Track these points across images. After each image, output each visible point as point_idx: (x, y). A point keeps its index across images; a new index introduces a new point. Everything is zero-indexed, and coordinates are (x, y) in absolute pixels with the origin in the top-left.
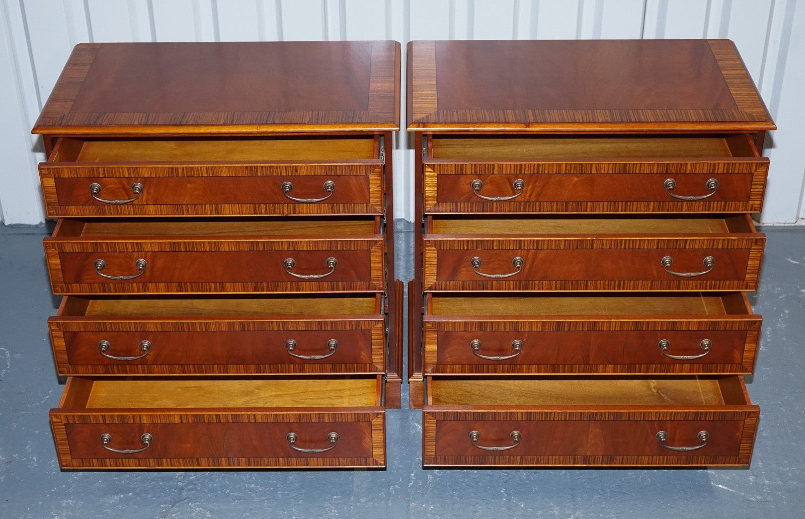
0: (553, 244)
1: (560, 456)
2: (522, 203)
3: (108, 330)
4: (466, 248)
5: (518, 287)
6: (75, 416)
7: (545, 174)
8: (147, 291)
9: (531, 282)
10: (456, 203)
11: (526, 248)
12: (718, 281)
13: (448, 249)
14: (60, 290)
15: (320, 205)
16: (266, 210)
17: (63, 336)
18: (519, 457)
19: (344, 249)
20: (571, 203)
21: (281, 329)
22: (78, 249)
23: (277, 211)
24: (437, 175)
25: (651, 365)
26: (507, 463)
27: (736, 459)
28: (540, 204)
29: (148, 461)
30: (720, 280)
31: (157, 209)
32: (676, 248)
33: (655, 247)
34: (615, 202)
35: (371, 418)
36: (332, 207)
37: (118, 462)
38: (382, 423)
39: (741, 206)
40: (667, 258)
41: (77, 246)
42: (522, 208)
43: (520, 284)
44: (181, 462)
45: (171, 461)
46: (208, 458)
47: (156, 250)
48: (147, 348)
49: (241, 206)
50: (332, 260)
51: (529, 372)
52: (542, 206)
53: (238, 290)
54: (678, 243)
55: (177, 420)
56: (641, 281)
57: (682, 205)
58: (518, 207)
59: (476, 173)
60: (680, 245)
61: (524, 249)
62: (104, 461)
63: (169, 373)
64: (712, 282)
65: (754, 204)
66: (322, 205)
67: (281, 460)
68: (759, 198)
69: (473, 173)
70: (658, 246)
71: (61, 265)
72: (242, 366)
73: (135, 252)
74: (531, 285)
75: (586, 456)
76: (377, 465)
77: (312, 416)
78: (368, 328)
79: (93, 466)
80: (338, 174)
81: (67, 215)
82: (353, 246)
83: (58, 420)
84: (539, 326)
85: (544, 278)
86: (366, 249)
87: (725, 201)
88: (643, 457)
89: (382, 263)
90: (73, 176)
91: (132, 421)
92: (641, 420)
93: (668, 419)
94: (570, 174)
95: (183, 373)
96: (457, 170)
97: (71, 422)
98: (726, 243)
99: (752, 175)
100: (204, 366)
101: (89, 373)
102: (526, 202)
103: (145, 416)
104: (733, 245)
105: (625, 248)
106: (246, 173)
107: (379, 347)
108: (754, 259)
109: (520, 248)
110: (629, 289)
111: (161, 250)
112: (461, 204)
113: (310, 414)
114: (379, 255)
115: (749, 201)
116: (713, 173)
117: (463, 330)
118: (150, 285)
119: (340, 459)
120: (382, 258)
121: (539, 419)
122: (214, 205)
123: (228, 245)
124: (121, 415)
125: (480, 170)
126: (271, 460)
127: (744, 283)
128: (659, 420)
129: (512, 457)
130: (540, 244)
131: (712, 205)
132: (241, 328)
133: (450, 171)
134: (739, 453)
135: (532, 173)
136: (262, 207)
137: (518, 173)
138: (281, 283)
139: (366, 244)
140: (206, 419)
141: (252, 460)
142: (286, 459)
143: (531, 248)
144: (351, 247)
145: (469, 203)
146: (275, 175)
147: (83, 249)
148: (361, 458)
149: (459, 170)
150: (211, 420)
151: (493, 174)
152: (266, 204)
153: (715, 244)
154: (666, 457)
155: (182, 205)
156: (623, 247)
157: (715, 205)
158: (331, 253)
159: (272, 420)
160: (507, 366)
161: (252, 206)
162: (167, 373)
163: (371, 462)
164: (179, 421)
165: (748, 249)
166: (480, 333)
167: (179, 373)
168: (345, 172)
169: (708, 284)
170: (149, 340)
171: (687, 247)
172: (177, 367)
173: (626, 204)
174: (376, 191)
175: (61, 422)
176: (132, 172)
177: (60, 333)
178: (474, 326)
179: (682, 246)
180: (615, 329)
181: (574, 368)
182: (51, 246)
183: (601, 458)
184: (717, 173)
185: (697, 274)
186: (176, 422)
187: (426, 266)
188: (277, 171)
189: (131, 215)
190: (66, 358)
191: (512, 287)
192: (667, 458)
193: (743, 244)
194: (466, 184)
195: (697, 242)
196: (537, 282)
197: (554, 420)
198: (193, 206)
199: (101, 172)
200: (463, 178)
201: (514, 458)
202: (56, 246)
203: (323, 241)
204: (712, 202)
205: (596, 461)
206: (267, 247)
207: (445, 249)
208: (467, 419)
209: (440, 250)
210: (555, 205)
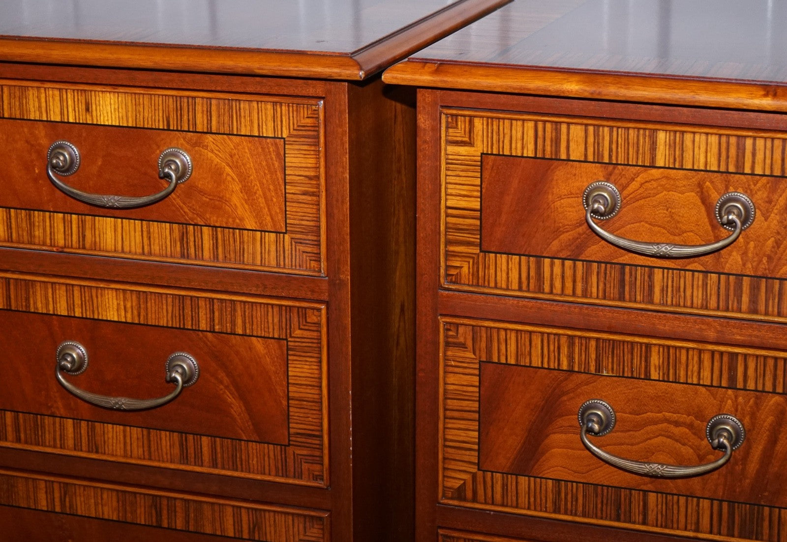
2: (746, 280)
4: (565, 366)
9: (767, 510)
10: (539, 257)
11: (751, 385)
13: (513, 362)
15: (148, 227)
19: (217, 328)
21: (58, 509)
24: (482, 155)
36: (183, 238)
42: (745, 298)
43: (731, 514)
58: (732, 293)
59: (598, 161)
61: (745, 389)
69: (590, 158)
80: (199, 128)
82: (239, 321)
86: (276, 335)
89: (321, 387)
96: (540, 141)
102: (760, 277)
109: (732, 386)
112: (552, 265)
114: (310, 362)
125: (611, 150)
133: (519, 145)
135: (777, 172)
137: (732, 169)
138: (51, 420)
143: (769, 387)
144: (234, 322)
145: (579, 265)
146: (32, 117)
149: (548, 142)
151: (653, 166)
152: (7, 209)
158: (178, 336)
168: (218, 122)
188: (40, 107)
191: (705, 522)
194: (571, 195)
200: (560, 173)
206: (16, 300)
207: (503, 360)
209: (489, 361)
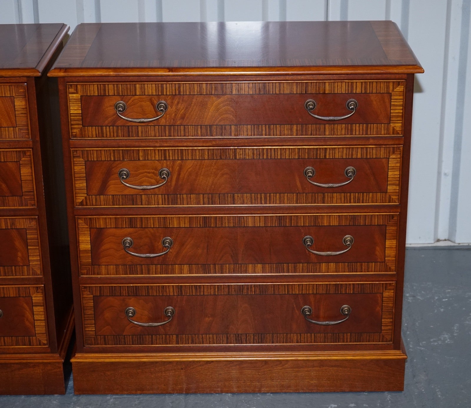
0: (197, 154)
1: (213, 334)
2: (167, 127)
4: (113, 159)
5: (166, 202)
7: (186, 95)
9: (179, 195)
10: (102, 126)
11: (171, 158)
12: (362, 194)
13: (95, 160)
18: (175, 336)
20: (215, 126)
24: (81, 96)
25: (298, 265)
26: (164, 343)
27: (380, 335)
28: (185, 128)
30: (363, 193)
32: (317, 158)
33: (296, 157)
34: (259, 125)
35: (31, 293)
39: (383, 128)
40: (309, 169)
42: (167, 132)
51: (181, 274)
52: (187, 130)
54: (318, 152)
56: (286, 194)
57: (325, 128)
58: (163, 131)
59: (118, 95)
60: (320, 154)
61: (169, 160)
64: (355, 195)
65: (395, 127)
68: (400, 120)
69: (116, 94)
70: (299, 156)
74: (179, 200)
75: (238, 335)
76: (40, 345)
78: (23, 227)
82: (2, 157)
84: (186, 222)
85: (191, 192)
86: (16, 161)
87: (367, 124)
88: (292, 334)
89: (32, 175)
92: (285, 294)
93: (311, 292)
94: (212, 94)
96: (99, 90)
98: (365, 152)
99: (390, 95)
102: (171, 126)
104: (371, 154)
105: (267, 158)
108: (393, 168)
109: (165, 159)
110: (276, 204)
112: (106, 128)
115: (390, 123)
116: (352, 93)
117: (114, 227)
121: (190, 294)
125: (122, 91)
127: (387, 195)
128: (302, 294)
129: (168, 336)
130: (184, 154)
131: (354, 128)
133: (93, 92)
134: (381, 330)
135: (174, 94)
137: (160, 94)
139: (15, 156)
143: (176, 158)
145: (115, 127)
148: (25, 337)
149: (102, 91)
151: (136, 95)
153: (354, 153)
154: (313, 334)
156: (265, 157)
157: (357, 128)
160: (159, 266)
163: (34, 341)
165: (386, 158)
166: (131, 230)
169: (352, 197)
171: (327, 157)
173: (269, 127)
174: (22, 114)
178: (124, 223)
179: (322, 156)
180: (260, 225)
181: (224, 267)
183: (252, 337)
184: (356, 93)
185: (340, 185)
191: (160, 201)
192: (315, 336)
193: (382, 153)
194: (110, 106)
195: (337, 151)
196: (185, 196)
197: (204, 295)
201: (170, 337)
204: (354, 125)
205: (248, 340)
207: (93, 160)
208: (122, 295)
209: (88, 161)
210: (199, 129)
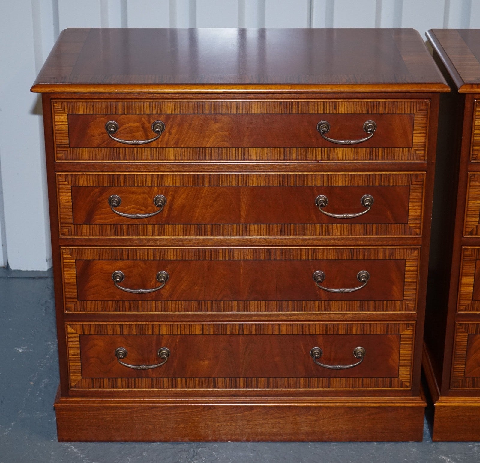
3: (124, 258)
6: (92, 326)
8: (163, 233)
14: (67, 233)
15: (357, 149)
16: (298, 155)
17: (74, 265)
19: (382, 184)
21: (310, 258)
22: (93, 183)
23: (309, 156)
29: (162, 381)
31: (177, 152)
35: (401, 330)
36: (371, 153)
37: (130, 382)
38: (411, 336)
41: (93, 179)
44: (197, 382)
45: (186, 381)
46: (225, 378)
47: (177, 185)
48: (164, 278)
49: (270, 149)
50: (367, 197)
53: (262, 233)
55: (198, 332)
62: (116, 381)
63: (184, 311)
66: (360, 150)
67: (302, 380)
71: (72, 201)
72: (263, 303)
73: (154, 186)
76: (402, 387)
77: (340, 326)
78: (402, 258)
79: (104, 388)
80: (381, 113)
81: (77, 160)
82: (392, 181)
83: (73, 331)
86: (406, 185)
90: (88, 113)
91: (150, 332)
95: (199, 311)
97: (86, 333)
100: (222, 302)
101: (98, 311)
103: (164, 326)
106: (280, 110)
107: (412, 280)
111: (183, 184)
113: (338, 324)
114: (419, 193)
118: (167, 226)
119: (364, 379)
120: (422, 195)
122: (240, 149)
123: (257, 179)
124: (140, 324)
126: (292, 380)
132: (267, 256)
136: (294, 152)
138: (310, 225)
139: (406, 179)
140: (228, 331)
141: (271, 380)
142: (307, 379)
144: (389, 182)
146: (311, 113)
147: (99, 183)
148: (387, 379)
150: (234, 331)
152: (297, 148)
155: (205, 148)
158: (367, 189)
159: (297, 332)
161: (282, 150)
162: (182, 311)
163: (396, 383)
164: (200, 333)
167: (195, 311)
168: (388, 110)
170: (166, 271)
172: (193, 303)
174: (421, 133)
175: (76, 333)
176: (154, 108)
177: (72, 261)
182: (64, 179)
186: (197, 334)
187: (469, 205)
188: (314, 109)
189: (148, 160)
190: (75, 292)
198: (217, 150)
199: (120, 108)
202: (70, 178)
203: (361, 174)
206: (299, 182)
